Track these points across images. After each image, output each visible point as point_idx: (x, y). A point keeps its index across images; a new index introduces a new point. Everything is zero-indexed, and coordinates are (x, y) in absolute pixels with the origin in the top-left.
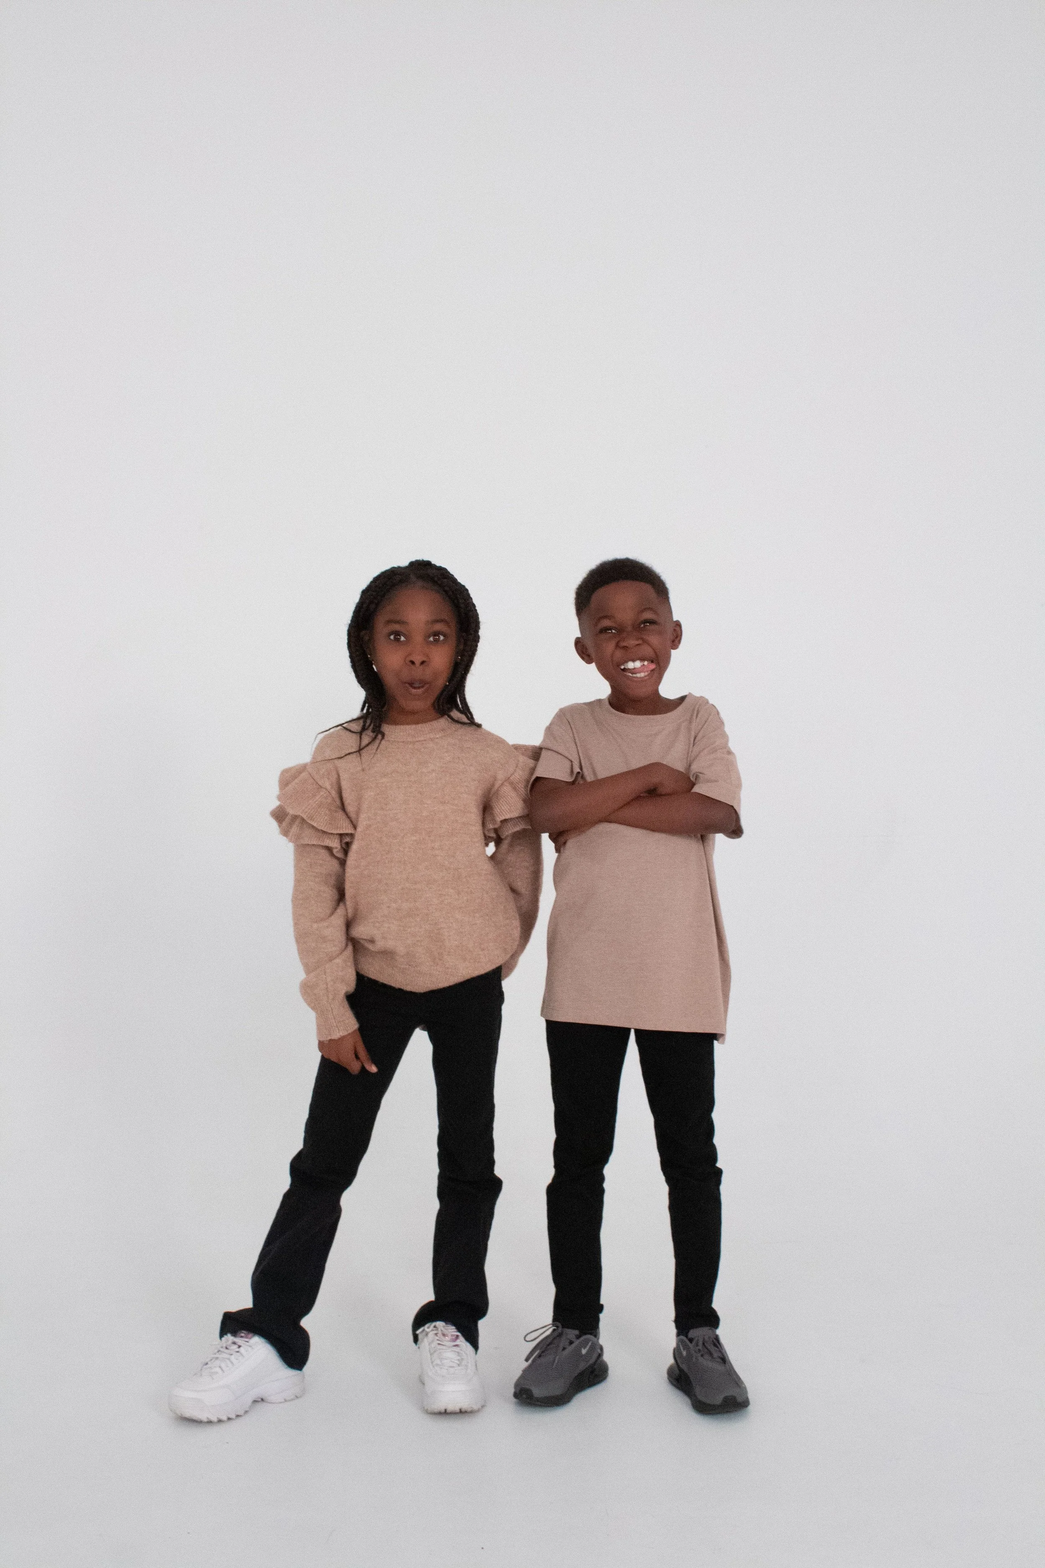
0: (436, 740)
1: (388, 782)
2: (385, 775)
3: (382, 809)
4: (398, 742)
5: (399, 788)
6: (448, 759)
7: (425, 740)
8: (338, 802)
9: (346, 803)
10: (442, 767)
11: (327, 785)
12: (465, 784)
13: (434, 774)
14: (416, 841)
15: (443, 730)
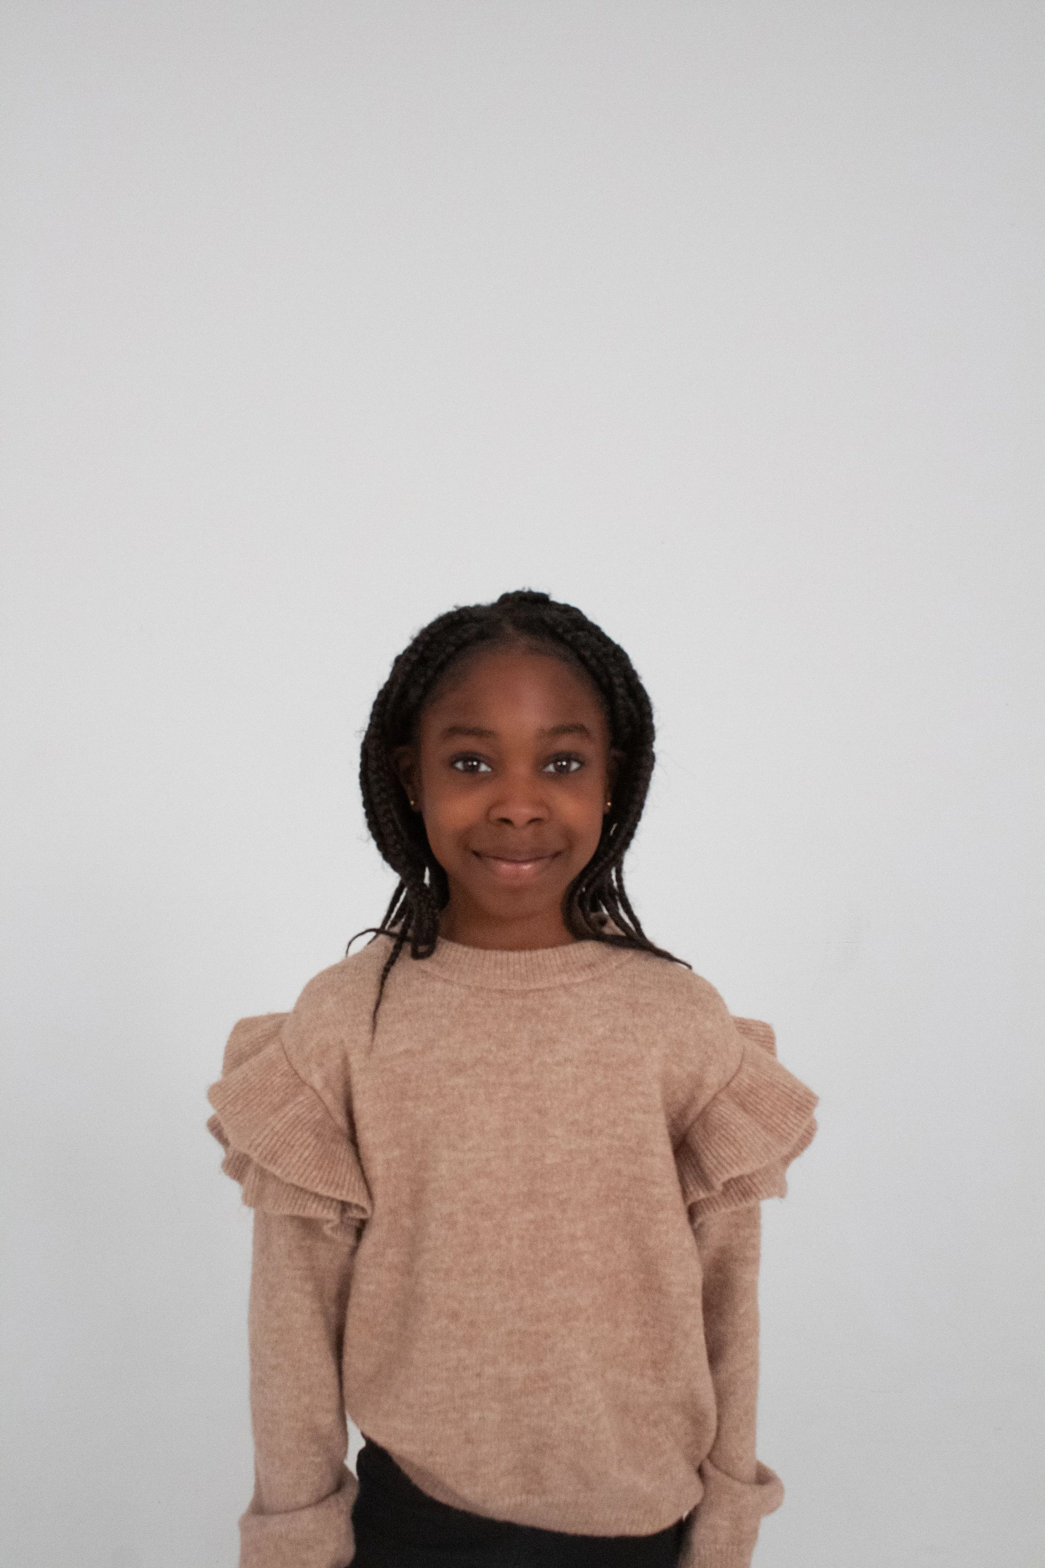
0: (575, 990)
1: (466, 1087)
2: (458, 1069)
3: (453, 1147)
4: (489, 991)
5: (491, 1101)
6: (601, 1031)
7: (550, 989)
8: (341, 1120)
9: (360, 1125)
10: (587, 1052)
11: (317, 1080)
12: (640, 1088)
13: (569, 1069)
14: (532, 1222)
15: (591, 965)
